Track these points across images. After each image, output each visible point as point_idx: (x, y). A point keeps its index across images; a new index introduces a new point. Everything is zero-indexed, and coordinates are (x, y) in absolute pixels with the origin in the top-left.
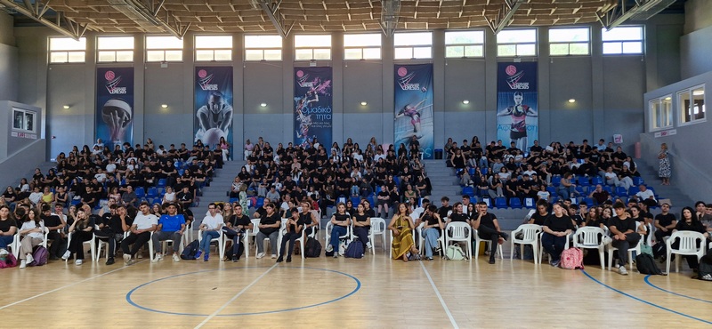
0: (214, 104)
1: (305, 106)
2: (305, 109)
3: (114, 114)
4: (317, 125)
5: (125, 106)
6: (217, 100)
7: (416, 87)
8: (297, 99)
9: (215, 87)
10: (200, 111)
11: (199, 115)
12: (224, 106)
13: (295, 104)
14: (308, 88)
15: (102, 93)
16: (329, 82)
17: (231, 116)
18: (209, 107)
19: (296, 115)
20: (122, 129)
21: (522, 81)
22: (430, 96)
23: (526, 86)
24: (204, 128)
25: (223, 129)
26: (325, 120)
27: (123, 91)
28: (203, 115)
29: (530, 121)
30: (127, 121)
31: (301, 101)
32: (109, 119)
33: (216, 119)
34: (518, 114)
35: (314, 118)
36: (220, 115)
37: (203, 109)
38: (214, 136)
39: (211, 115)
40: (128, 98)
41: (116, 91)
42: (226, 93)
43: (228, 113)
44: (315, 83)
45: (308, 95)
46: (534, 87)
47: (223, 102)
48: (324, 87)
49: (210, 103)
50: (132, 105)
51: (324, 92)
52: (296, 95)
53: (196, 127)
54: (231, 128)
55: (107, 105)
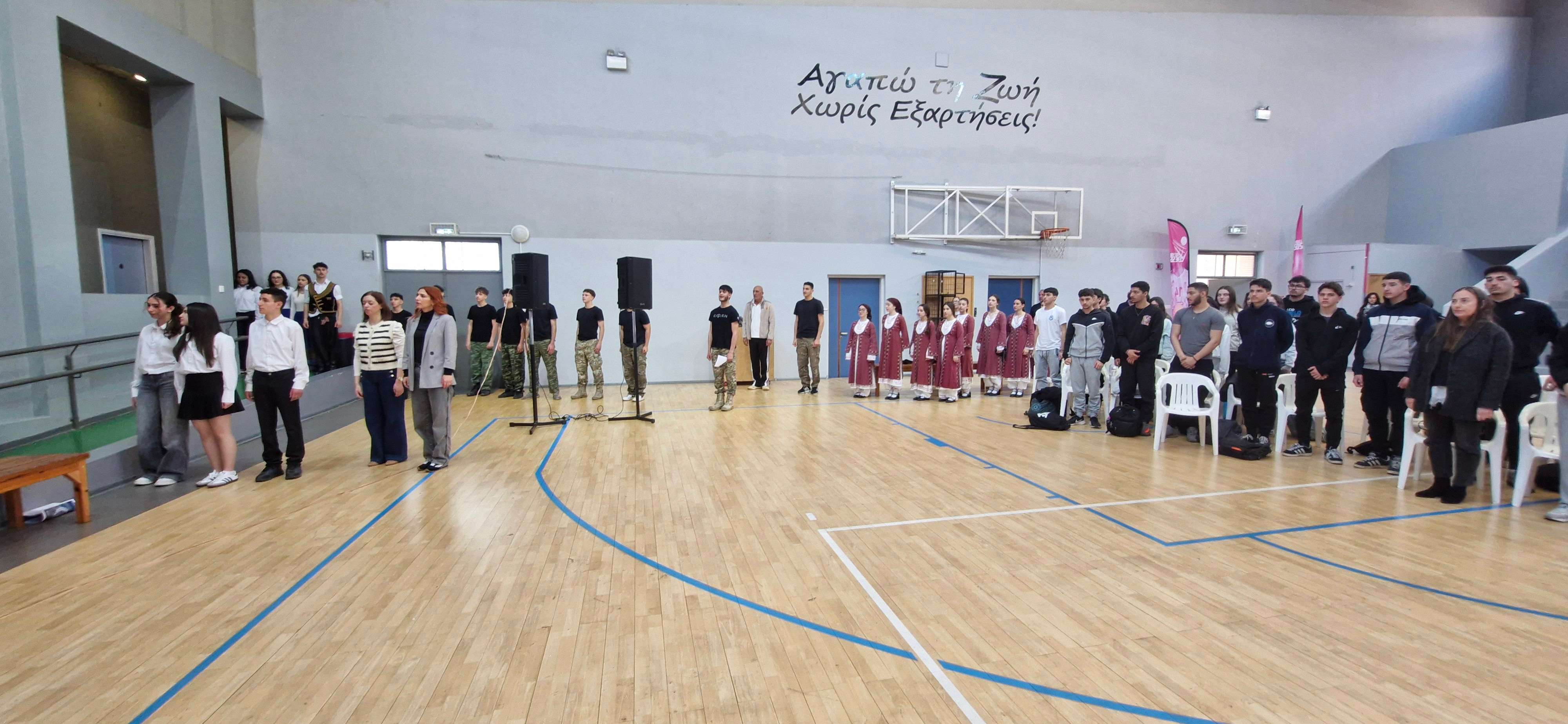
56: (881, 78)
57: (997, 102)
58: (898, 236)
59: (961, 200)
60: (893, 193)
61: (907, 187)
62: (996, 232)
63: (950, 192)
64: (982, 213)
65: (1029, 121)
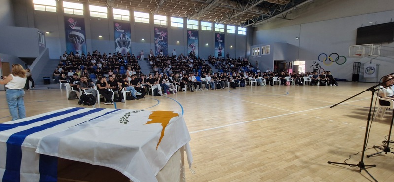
0: (123, 38)
2: (158, 42)
3: (76, 39)
5: (81, 35)
6: (124, 36)
7: (194, 38)
8: (155, 38)
9: (123, 31)
11: (116, 41)
12: (127, 39)
13: (155, 40)
14: (159, 35)
15: (68, 28)
16: (166, 33)
17: (130, 43)
18: (120, 39)
20: (80, 45)
21: (220, 39)
22: (198, 41)
23: (221, 41)
24: (119, 47)
26: (166, 47)
27: (79, 28)
28: (118, 42)
29: (222, 51)
30: (82, 42)
31: (157, 40)
33: (124, 44)
34: (220, 49)
35: (162, 46)
36: (126, 43)
37: (118, 39)
38: (124, 50)
39: (122, 42)
41: (76, 28)
43: (129, 42)
44: (162, 33)
45: (159, 37)
46: (223, 42)
49: (121, 36)
51: (165, 37)
52: (155, 37)
53: (116, 46)
54: (131, 48)
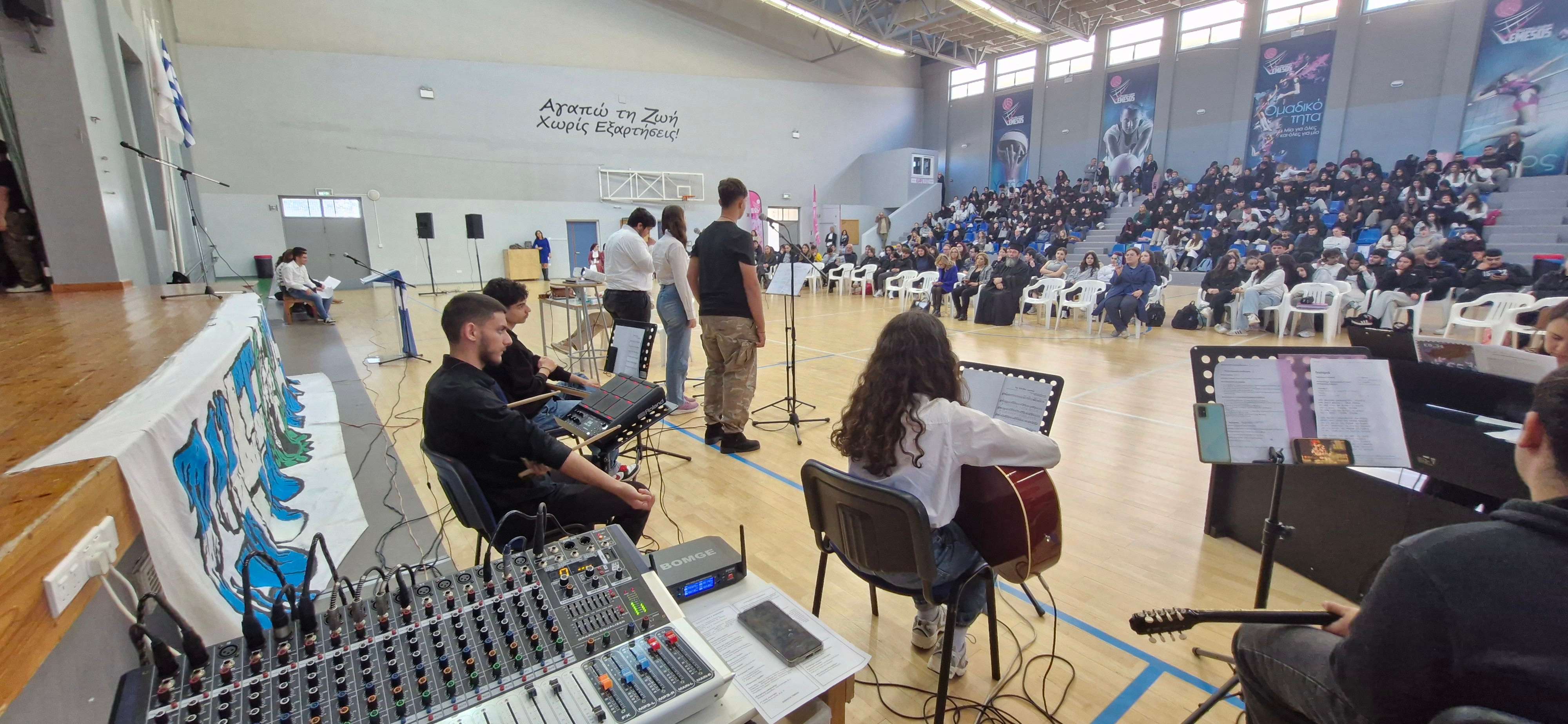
0: (1127, 120)
1: (1272, 104)
2: (1272, 109)
3: (1010, 149)
4: (1291, 133)
5: (1020, 137)
6: (1132, 114)
7: (1543, 32)
8: (1259, 96)
9: (1131, 97)
10: (1108, 133)
11: (1106, 138)
12: (1141, 122)
13: (1255, 104)
14: (1283, 75)
15: (999, 125)
16: (1326, 57)
17: (1150, 135)
18: (1120, 127)
19: (1254, 119)
20: (1017, 165)
24: (1111, 155)
25: (1136, 154)
26: (1307, 124)
27: (1020, 120)
28: (1112, 138)
30: (1022, 156)
31: (1265, 99)
32: (1003, 155)
33: (1128, 141)
35: (1286, 123)
36: (1135, 136)
37: (1112, 130)
38: (1124, 164)
39: (1123, 136)
40: (1025, 128)
41: (1013, 121)
42: (1146, 104)
43: (1146, 132)
44: (1297, 63)
45: (1280, 86)
47: (1140, 116)
48: (1313, 68)
49: (1123, 120)
50: (1028, 136)
51: (1311, 77)
52: (1258, 89)
54: (1147, 152)
55: (1002, 139)
56: (588, 108)
57: (655, 124)
58: (605, 198)
59: (638, 178)
60: (600, 174)
61: (608, 171)
62: (660, 197)
63: (632, 174)
64: (650, 186)
65: (674, 135)
